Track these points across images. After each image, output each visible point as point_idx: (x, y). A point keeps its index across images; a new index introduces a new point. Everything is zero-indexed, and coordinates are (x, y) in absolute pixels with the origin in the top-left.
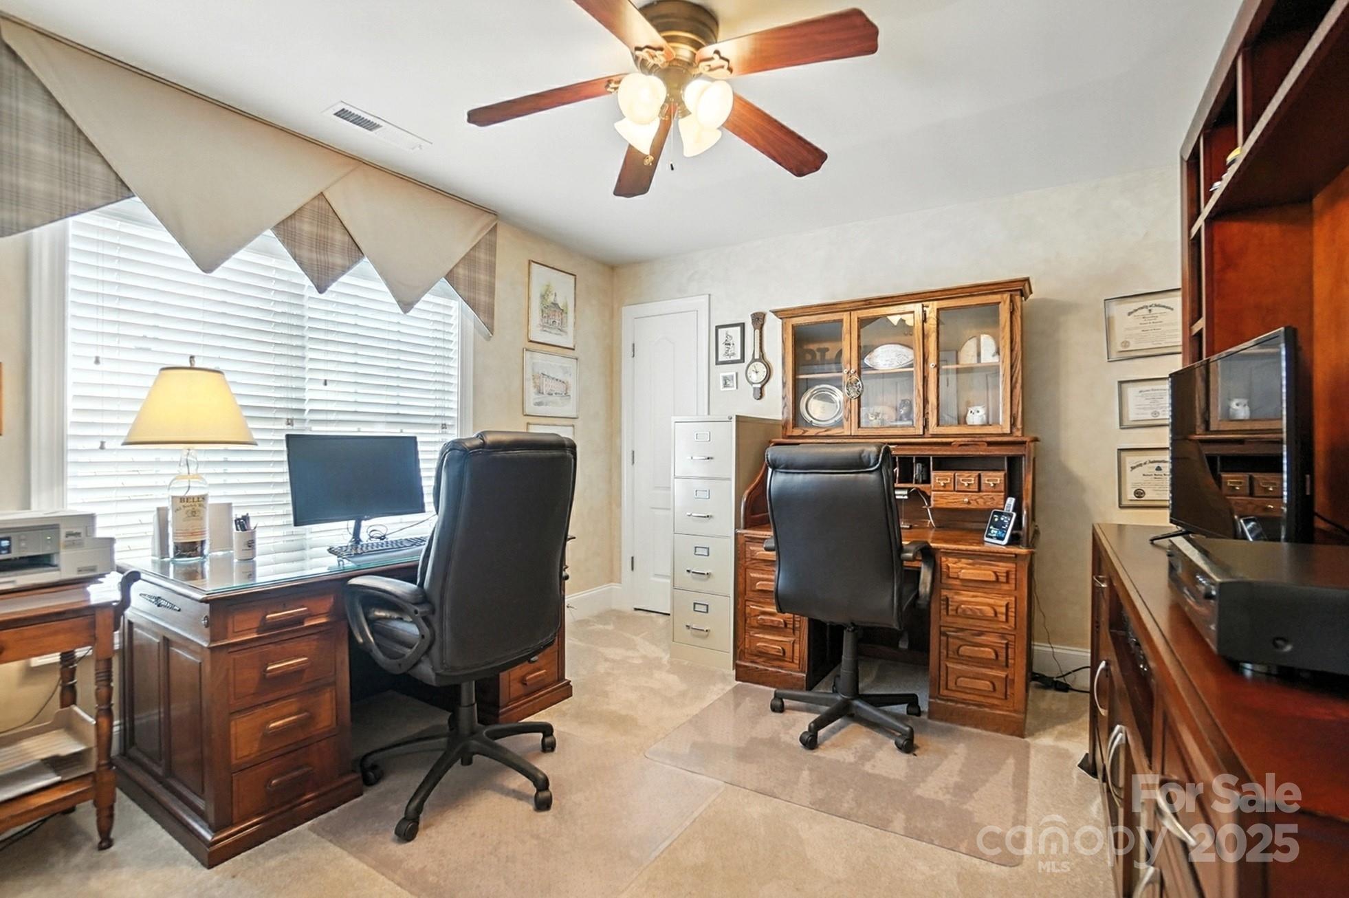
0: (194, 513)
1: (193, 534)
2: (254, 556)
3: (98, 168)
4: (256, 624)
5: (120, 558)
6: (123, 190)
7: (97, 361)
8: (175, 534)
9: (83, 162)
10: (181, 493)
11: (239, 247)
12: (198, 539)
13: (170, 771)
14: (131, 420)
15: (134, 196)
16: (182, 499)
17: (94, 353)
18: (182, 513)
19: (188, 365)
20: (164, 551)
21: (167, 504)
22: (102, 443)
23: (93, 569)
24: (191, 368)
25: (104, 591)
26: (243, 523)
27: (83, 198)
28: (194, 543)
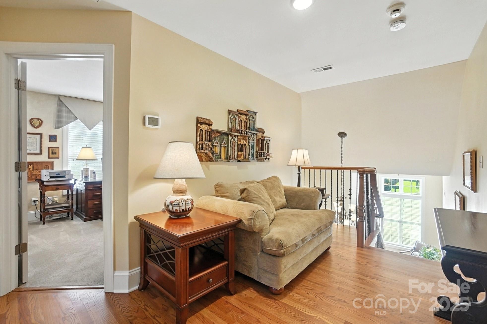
0: (87, 171)
1: (86, 174)
2: (96, 178)
3: (73, 115)
4: (92, 187)
5: (74, 177)
6: (76, 118)
7: (73, 146)
8: (84, 174)
9: (70, 115)
10: (85, 168)
11: (97, 124)
12: (88, 175)
13: (81, 211)
14: (77, 156)
15: (78, 119)
16: (85, 169)
17: (72, 145)
18: (85, 171)
19: (86, 147)
20: (82, 178)
21: (83, 170)
22: (74, 160)
23: (70, 178)
24: (87, 147)
25: (72, 182)
26: (94, 173)
27: (70, 121)
28: (87, 176)
